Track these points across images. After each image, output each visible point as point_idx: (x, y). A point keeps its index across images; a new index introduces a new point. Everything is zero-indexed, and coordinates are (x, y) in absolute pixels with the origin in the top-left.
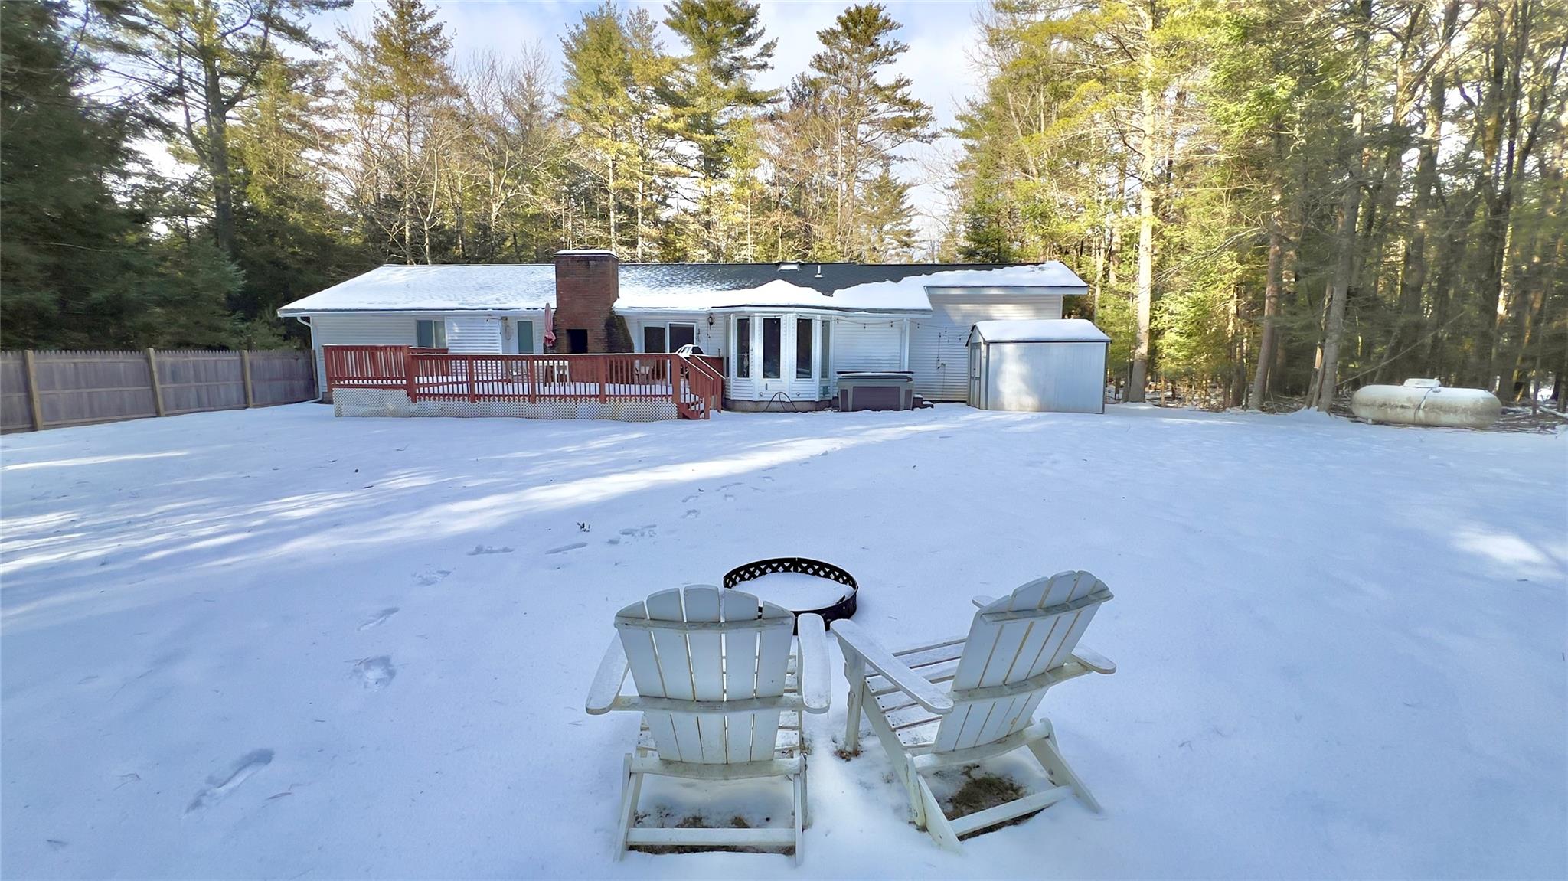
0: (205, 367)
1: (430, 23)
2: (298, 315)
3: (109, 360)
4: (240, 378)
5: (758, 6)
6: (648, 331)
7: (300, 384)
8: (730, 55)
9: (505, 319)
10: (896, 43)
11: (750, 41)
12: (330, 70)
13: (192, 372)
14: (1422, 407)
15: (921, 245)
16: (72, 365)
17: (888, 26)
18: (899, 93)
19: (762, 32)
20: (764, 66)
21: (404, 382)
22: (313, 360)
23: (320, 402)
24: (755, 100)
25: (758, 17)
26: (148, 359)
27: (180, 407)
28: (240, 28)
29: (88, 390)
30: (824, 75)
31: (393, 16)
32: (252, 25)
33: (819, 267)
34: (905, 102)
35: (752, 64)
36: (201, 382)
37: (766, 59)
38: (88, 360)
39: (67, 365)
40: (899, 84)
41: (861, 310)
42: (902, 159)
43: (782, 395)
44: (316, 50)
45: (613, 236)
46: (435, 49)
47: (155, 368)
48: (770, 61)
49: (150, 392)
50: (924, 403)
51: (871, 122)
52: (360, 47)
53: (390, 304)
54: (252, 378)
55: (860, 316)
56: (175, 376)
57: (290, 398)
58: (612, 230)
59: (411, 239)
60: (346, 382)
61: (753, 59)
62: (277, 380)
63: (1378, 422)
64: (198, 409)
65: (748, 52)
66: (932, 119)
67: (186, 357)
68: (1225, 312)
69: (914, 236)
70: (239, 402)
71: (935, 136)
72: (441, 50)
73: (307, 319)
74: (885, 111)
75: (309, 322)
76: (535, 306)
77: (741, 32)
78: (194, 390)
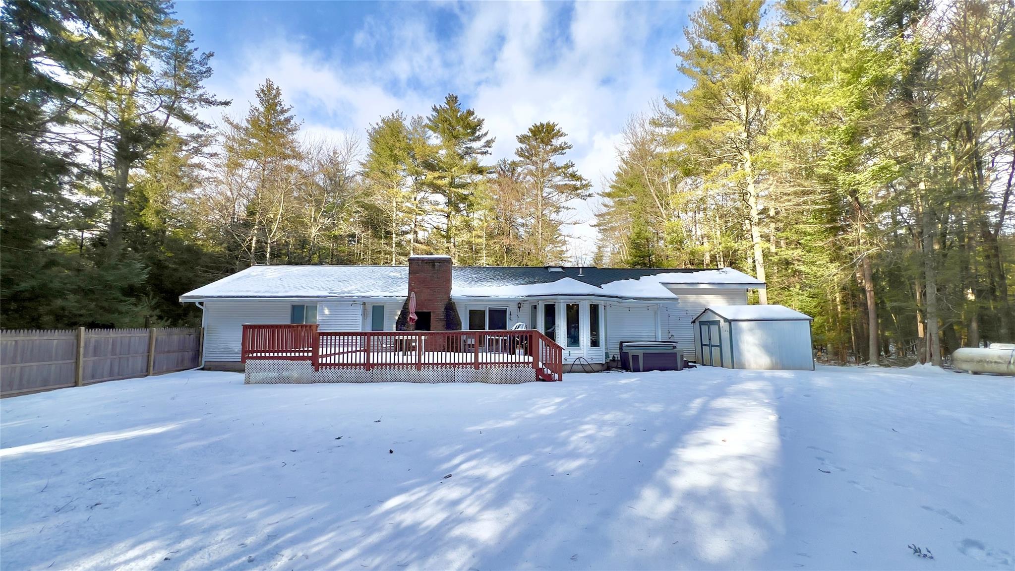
0: (121, 342)
1: (286, 115)
2: (197, 301)
3: (45, 338)
4: (146, 351)
5: (483, 120)
6: (472, 313)
7: (188, 355)
8: (464, 146)
9: (364, 304)
10: (565, 144)
11: (479, 138)
12: (211, 141)
13: (110, 347)
14: (1012, 362)
15: (569, 259)
16: (14, 343)
17: (559, 134)
18: (571, 170)
19: (486, 134)
20: (486, 153)
21: (310, 354)
22: (201, 337)
23: (203, 369)
24: (481, 171)
25: (483, 126)
26: (78, 338)
27: (96, 378)
28: (151, 112)
29: (22, 365)
30: (522, 159)
31: (262, 109)
32: (160, 111)
33: (581, 269)
34: (573, 176)
35: (479, 151)
36: (116, 355)
37: (487, 148)
38: (28, 338)
39: (9, 342)
40: (567, 166)
41: (631, 298)
42: (568, 209)
43: (582, 360)
44: (201, 128)
45: (393, 249)
46: (289, 130)
47: (82, 344)
48: (490, 150)
49: (74, 364)
50: (690, 364)
51: (552, 187)
52: (237, 127)
53: (272, 293)
54: (155, 351)
55: (630, 302)
56: (96, 351)
57: (180, 367)
58: (394, 245)
59: (256, 249)
60: (255, 355)
61: (480, 149)
62: (174, 352)
63: (975, 373)
64: (110, 378)
65: (476, 145)
66: (591, 186)
67: (108, 334)
68: (834, 300)
69: (564, 254)
70: (142, 372)
71: (590, 195)
72: (292, 131)
73: (202, 304)
74: (558, 180)
75: (203, 306)
76: (391, 294)
77: (473, 133)
78: (109, 361)
